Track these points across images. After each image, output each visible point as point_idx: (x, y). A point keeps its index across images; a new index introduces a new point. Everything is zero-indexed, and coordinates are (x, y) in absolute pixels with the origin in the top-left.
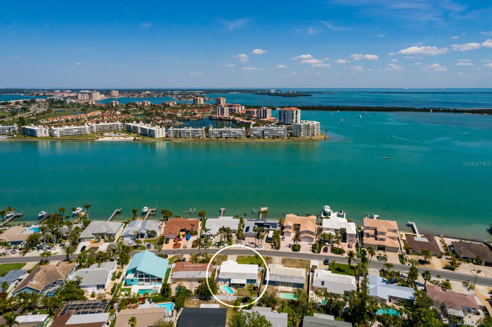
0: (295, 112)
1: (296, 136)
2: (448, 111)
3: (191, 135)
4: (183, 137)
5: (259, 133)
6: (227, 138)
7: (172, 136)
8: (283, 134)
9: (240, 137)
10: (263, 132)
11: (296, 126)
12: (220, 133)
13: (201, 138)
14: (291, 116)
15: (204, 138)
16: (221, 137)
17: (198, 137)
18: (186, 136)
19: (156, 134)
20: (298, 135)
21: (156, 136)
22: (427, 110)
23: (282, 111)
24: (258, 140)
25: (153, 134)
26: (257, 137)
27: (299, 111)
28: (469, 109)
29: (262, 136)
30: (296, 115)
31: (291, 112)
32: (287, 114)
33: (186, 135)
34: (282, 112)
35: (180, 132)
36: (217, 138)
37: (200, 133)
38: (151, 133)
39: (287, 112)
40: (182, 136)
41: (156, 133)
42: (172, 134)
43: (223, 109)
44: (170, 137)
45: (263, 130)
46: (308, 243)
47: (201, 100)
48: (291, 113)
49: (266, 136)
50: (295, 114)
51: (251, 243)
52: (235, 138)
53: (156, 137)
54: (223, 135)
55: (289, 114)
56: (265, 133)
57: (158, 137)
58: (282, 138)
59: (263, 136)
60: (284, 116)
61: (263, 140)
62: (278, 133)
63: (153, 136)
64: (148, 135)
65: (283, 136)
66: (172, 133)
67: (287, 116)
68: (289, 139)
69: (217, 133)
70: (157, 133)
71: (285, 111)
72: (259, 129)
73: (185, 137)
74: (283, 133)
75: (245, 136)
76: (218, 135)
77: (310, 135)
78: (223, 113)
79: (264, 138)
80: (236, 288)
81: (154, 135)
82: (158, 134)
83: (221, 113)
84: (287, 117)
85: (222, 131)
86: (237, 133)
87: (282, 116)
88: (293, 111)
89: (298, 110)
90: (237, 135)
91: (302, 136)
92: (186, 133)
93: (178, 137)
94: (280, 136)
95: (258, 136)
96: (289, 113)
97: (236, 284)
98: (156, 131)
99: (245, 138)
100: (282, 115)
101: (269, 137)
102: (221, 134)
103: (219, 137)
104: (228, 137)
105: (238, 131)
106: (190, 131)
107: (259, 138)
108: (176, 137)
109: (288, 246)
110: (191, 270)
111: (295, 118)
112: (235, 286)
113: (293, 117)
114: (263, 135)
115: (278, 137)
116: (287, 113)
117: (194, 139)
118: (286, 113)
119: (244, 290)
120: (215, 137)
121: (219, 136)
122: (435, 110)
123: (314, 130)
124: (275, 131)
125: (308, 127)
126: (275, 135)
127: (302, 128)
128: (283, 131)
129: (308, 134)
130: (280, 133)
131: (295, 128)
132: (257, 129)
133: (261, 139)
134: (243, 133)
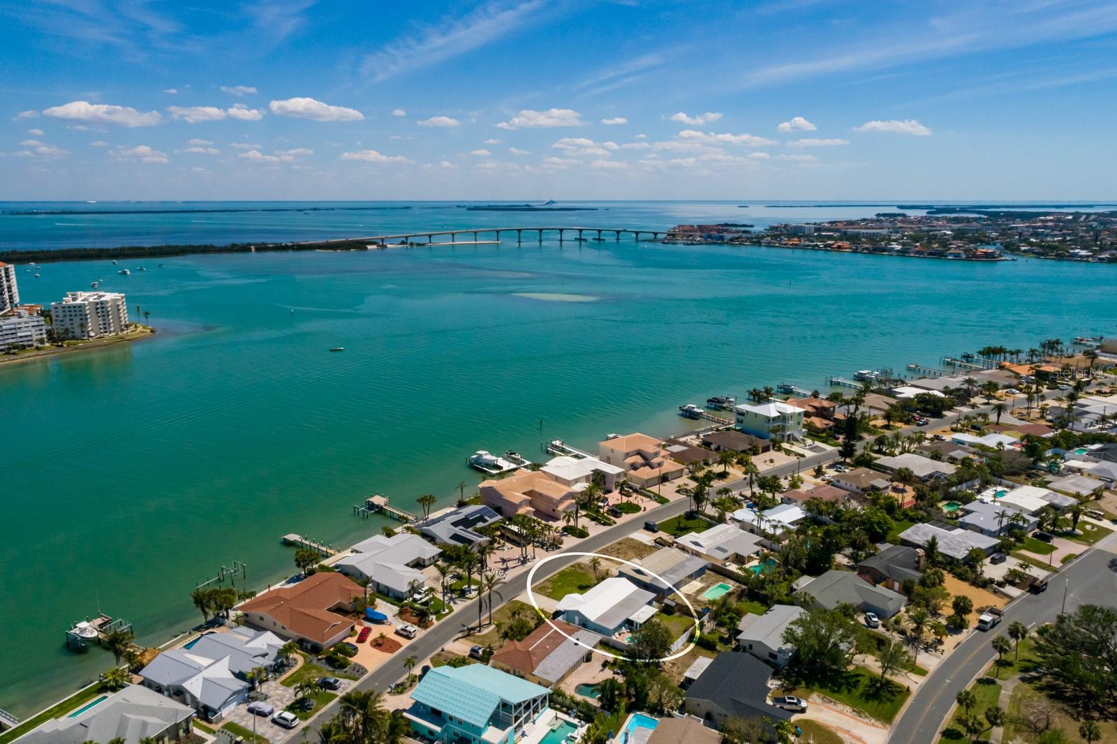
1: (77, 338)
2: (285, 248)
8: (35, 338)
11: (72, 309)
20: (80, 333)
22: (245, 249)
27: (11, 267)
28: (320, 241)
50: (4, 279)
58: (37, 348)
62: (19, 334)
65: (38, 341)
68: (62, 349)
77: (112, 329)
89: (9, 266)
91: (92, 334)
94: (26, 343)
109: (561, 536)
110: (552, 649)
111: (6, 290)
115: (23, 347)
122: (262, 248)
123: (119, 314)
124: (9, 332)
125: (102, 308)
126: (8, 344)
127: (88, 312)
128: (33, 330)
129: (106, 326)
130: (26, 336)
131: (65, 316)
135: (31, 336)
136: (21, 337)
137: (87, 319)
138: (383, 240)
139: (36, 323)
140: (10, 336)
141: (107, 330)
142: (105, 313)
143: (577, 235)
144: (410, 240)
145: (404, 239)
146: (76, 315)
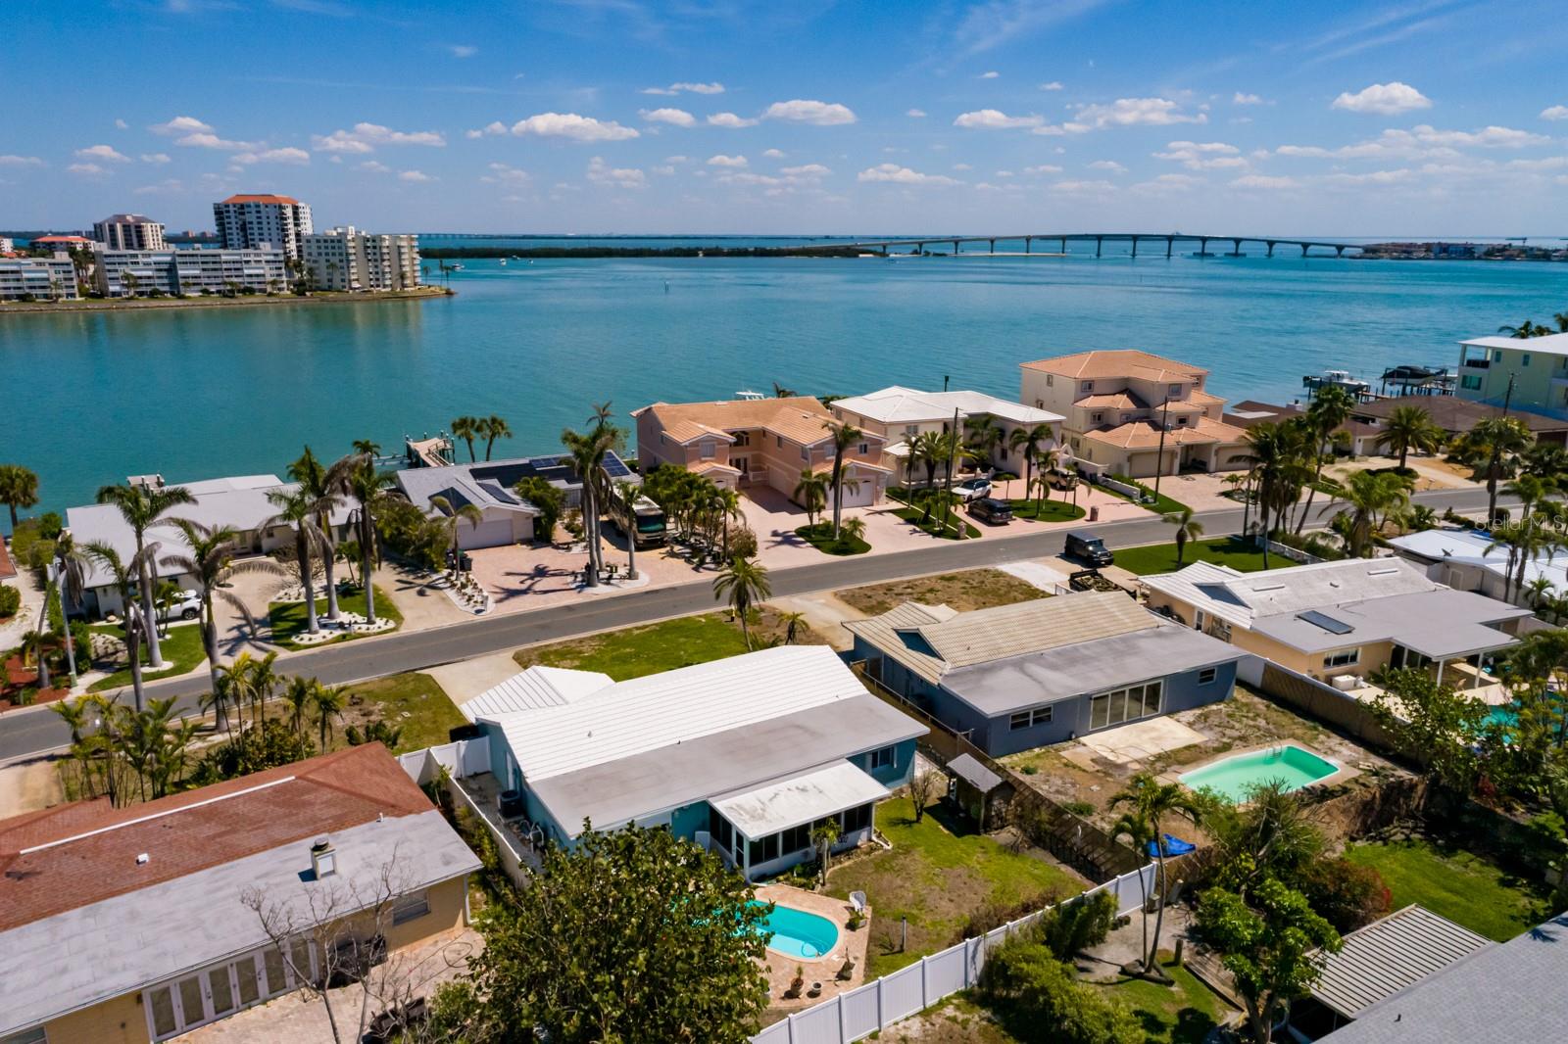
0: (289, 212)
1: (330, 289)
2: (744, 253)
5: (150, 273)
8: (269, 279)
9: (46, 296)
10: (171, 269)
11: (322, 244)
14: (273, 226)
20: (337, 283)
23: (231, 209)
24: (154, 303)
26: (141, 294)
29: (167, 288)
30: (296, 225)
31: (273, 213)
32: (255, 221)
34: (232, 214)
39: (254, 210)
45: (168, 259)
48: (272, 217)
49: (187, 285)
50: (291, 221)
51: (532, 577)
52: (24, 298)
55: (264, 221)
56: (181, 272)
58: (270, 294)
59: (175, 288)
60: (243, 228)
61: (180, 302)
62: (246, 272)
65: (274, 283)
67: (255, 226)
68: (302, 300)
71: (242, 206)
72: (149, 256)
74: (269, 273)
75: (76, 290)
77: (388, 282)
79: (181, 297)
80: (810, 873)
84: (256, 231)
86: (25, 275)
87: (234, 231)
88: (281, 207)
89: (301, 204)
90: (26, 284)
91: (355, 285)
94: (256, 286)
95: (149, 289)
96: (263, 215)
99: (78, 299)
100: (234, 226)
101: (206, 292)
105: (33, 267)
107: (153, 295)
109: (786, 542)
111: (293, 237)
113: (284, 230)
114: (170, 285)
115: (249, 291)
116: (254, 215)
118: (251, 217)
119: (882, 864)
123: (400, 260)
124: (232, 266)
125: (375, 247)
126: (231, 284)
127: (352, 251)
128: (267, 267)
129: (380, 276)
130: (257, 276)
131: (320, 254)
132: (136, 256)
133: (166, 299)
134: (61, 276)
135: (263, 275)
136: (250, 276)
137: (349, 261)
138: (884, 247)
139: (272, 258)
140: (233, 273)
141: (380, 283)
142: (378, 257)
143: (1197, 246)
144: (925, 247)
145: (917, 247)
146: (334, 254)
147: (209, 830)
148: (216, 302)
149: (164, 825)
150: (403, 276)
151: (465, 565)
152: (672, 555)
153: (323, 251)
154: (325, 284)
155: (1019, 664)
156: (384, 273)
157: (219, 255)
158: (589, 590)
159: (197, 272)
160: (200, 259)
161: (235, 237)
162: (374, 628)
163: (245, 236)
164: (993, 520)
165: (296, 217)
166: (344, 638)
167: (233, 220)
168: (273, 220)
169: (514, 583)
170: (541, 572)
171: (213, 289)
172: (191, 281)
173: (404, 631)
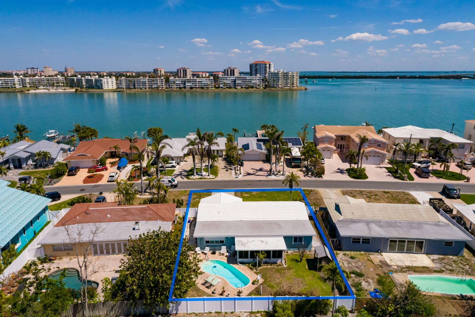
0: (268, 66)
1: (273, 87)
3: (147, 85)
4: (138, 88)
5: (230, 82)
6: (191, 88)
7: (124, 87)
8: (258, 84)
9: (207, 88)
10: (235, 81)
11: (273, 75)
12: (183, 83)
13: (160, 89)
14: (263, 69)
15: (164, 88)
16: (185, 88)
17: (156, 88)
18: (142, 87)
19: (104, 85)
20: (275, 85)
21: (104, 87)
22: (394, 77)
23: (254, 65)
24: (229, 90)
25: (100, 85)
26: (227, 87)
29: (233, 86)
30: (269, 69)
31: (264, 66)
32: (259, 68)
33: (141, 85)
34: (254, 67)
35: (134, 82)
36: (180, 88)
37: (159, 83)
38: (98, 84)
39: (259, 65)
40: (136, 87)
41: (103, 83)
42: (124, 85)
43: (186, 71)
44: (121, 88)
45: (234, 78)
46: (375, 166)
47: (161, 71)
49: (238, 85)
50: (268, 68)
51: (257, 171)
52: (202, 88)
53: (104, 89)
54: (187, 84)
55: (261, 68)
56: (237, 82)
57: (106, 88)
58: (257, 88)
59: (235, 85)
60: (256, 70)
61: (235, 90)
62: (252, 82)
63: (100, 87)
64: (95, 87)
65: (259, 85)
66: (124, 83)
67: (259, 69)
68: (265, 90)
69: (179, 83)
70: (106, 83)
71: (256, 64)
72: (230, 78)
73: (140, 88)
74: (258, 82)
75: (213, 86)
76: (181, 84)
77: (289, 85)
78: (186, 75)
79: (236, 88)
80: (254, 266)
81: (102, 86)
82: (106, 85)
83: (184, 75)
84: (259, 71)
85: (185, 80)
86: (203, 82)
87: (254, 71)
88: (266, 64)
89: (271, 63)
90: (203, 84)
91: (280, 86)
92: (141, 83)
93: (132, 88)
94: (254, 86)
95: (229, 86)
96: (261, 67)
97: (254, 254)
98: (103, 81)
99: (213, 88)
100: (254, 70)
101: (242, 87)
102: (185, 84)
103: (183, 88)
104: (193, 88)
105: (205, 80)
106: (147, 81)
107: (230, 88)
108: (129, 88)
109: (338, 172)
110: (110, 220)
111: (268, 73)
112: (249, 260)
113: (266, 70)
114: (234, 85)
115: (252, 87)
116: (259, 66)
117: (152, 90)
118: (258, 67)
119: (280, 271)
120: (177, 88)
121: (182, 86)
123: (293, 79)
124: (249, 80)
125: (286, 75)
126: (248, 85)
127: (280, 76)
128: (258, 81)
129: (287, 84)
130: (255, 83)
131: (272, 77)
132: (227, 78)
133: (233, 89)
134: (210, 83)
135: (256, 83)
136: (253, 83)
137: (279, 79)
139: (259, 78)
140: (249, 82)
141: (287, 86)
142: (287, 78)
146: (275, 77)
147: (124, 213)
148: (244, 90)
149: (116, 210)
150: (293, 84)
151: (242, 165)
152: (301, 171)
153: (273, 76)
154: (272, 86)
155: (368, 223)
156: (288, 83)
157: (246, 78)
158: (269, 177)
159: (240, 82)
160: (242, 79)
161: (254, 73)
162: (209, 177)
163: (256, 72)
164: (422, 176)
165: (269, 67)
166: (201, 178)
167: (254, 68)
168: (263, 68)
169: (251, 172)
170: (261, 170)
171: (244, 86)
172: (239, 84)
173: (216, 179)
